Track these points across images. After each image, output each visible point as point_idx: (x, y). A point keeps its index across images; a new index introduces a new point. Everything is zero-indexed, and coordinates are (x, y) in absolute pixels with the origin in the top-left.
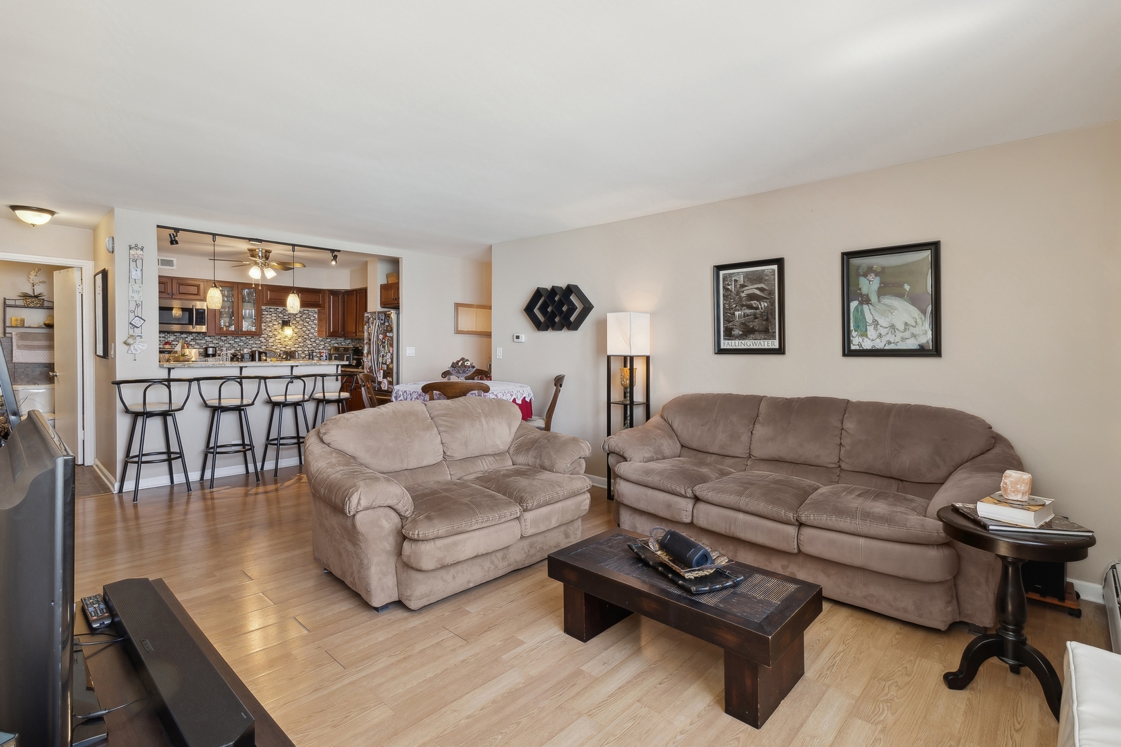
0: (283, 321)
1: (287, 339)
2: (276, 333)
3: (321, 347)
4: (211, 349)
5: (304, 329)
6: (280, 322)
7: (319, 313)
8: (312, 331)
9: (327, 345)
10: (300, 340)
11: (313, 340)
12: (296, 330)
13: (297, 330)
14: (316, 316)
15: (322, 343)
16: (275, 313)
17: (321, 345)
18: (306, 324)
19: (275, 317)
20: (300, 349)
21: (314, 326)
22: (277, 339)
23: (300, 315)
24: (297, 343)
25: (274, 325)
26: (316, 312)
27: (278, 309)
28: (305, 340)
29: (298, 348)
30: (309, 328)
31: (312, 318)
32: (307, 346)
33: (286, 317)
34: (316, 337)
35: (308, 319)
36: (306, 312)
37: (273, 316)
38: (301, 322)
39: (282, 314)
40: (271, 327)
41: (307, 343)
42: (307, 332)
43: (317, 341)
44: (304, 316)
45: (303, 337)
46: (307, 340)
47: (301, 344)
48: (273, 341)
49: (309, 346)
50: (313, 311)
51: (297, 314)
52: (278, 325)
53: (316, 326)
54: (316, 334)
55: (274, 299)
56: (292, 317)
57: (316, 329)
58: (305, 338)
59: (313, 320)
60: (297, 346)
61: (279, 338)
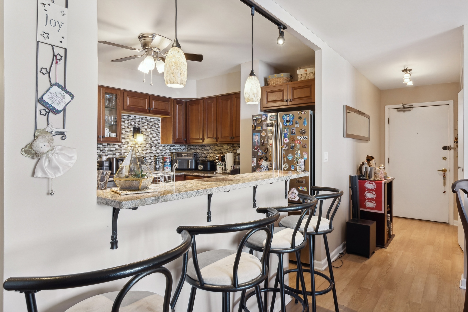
0: (135, 129)
1: (137, 146)
2: (128, 140)
3: (163, 154)
5: (151, 136)
6: (132, 129)
7: (163, 120)
8: (157, 138)
9: (168, 151)
11: (157, 146)
12: (145, 137)
14: (160, 124)
15: (164, 149)
16: (128, 121)
17: (163, 151)
18: (152, 132)
19: (127, 124)
20: (147, 155)
21: (158, 134)
22: (129, 146)
23: (147, 122)
24: (145, 149)
25: (127, 132)
26: (160, 121)
27: (130, 116)
28: (151, 147)
29: (146, 154)
30: (155, 135)
31: (157, 126)
32: (153, 152)
33: (137, 125)
34: (160, 144)
35: (153, 127)
36: (152, 120)
37: (126, 124)
38: (148, 130)
39: (133, 121)
40: (124, 134)
41: (153, 149)
42: (153, 139)
43: (161, 148)
44: (151, 124)
45: (150, 143)
46: (153, 146)
47: (148, 151)
48: (126, 148)
49: (155, 152)
50: (158, 119)
51: (145, 122)
52: (130, 132)
53: (160, 134)
54: (159, 141)
55: (133, 105)
56: (142, 125)
57: (160, 137)
58: (152, 145)
59: (158, 128)
60: (145, 152)
61: (131, 145)
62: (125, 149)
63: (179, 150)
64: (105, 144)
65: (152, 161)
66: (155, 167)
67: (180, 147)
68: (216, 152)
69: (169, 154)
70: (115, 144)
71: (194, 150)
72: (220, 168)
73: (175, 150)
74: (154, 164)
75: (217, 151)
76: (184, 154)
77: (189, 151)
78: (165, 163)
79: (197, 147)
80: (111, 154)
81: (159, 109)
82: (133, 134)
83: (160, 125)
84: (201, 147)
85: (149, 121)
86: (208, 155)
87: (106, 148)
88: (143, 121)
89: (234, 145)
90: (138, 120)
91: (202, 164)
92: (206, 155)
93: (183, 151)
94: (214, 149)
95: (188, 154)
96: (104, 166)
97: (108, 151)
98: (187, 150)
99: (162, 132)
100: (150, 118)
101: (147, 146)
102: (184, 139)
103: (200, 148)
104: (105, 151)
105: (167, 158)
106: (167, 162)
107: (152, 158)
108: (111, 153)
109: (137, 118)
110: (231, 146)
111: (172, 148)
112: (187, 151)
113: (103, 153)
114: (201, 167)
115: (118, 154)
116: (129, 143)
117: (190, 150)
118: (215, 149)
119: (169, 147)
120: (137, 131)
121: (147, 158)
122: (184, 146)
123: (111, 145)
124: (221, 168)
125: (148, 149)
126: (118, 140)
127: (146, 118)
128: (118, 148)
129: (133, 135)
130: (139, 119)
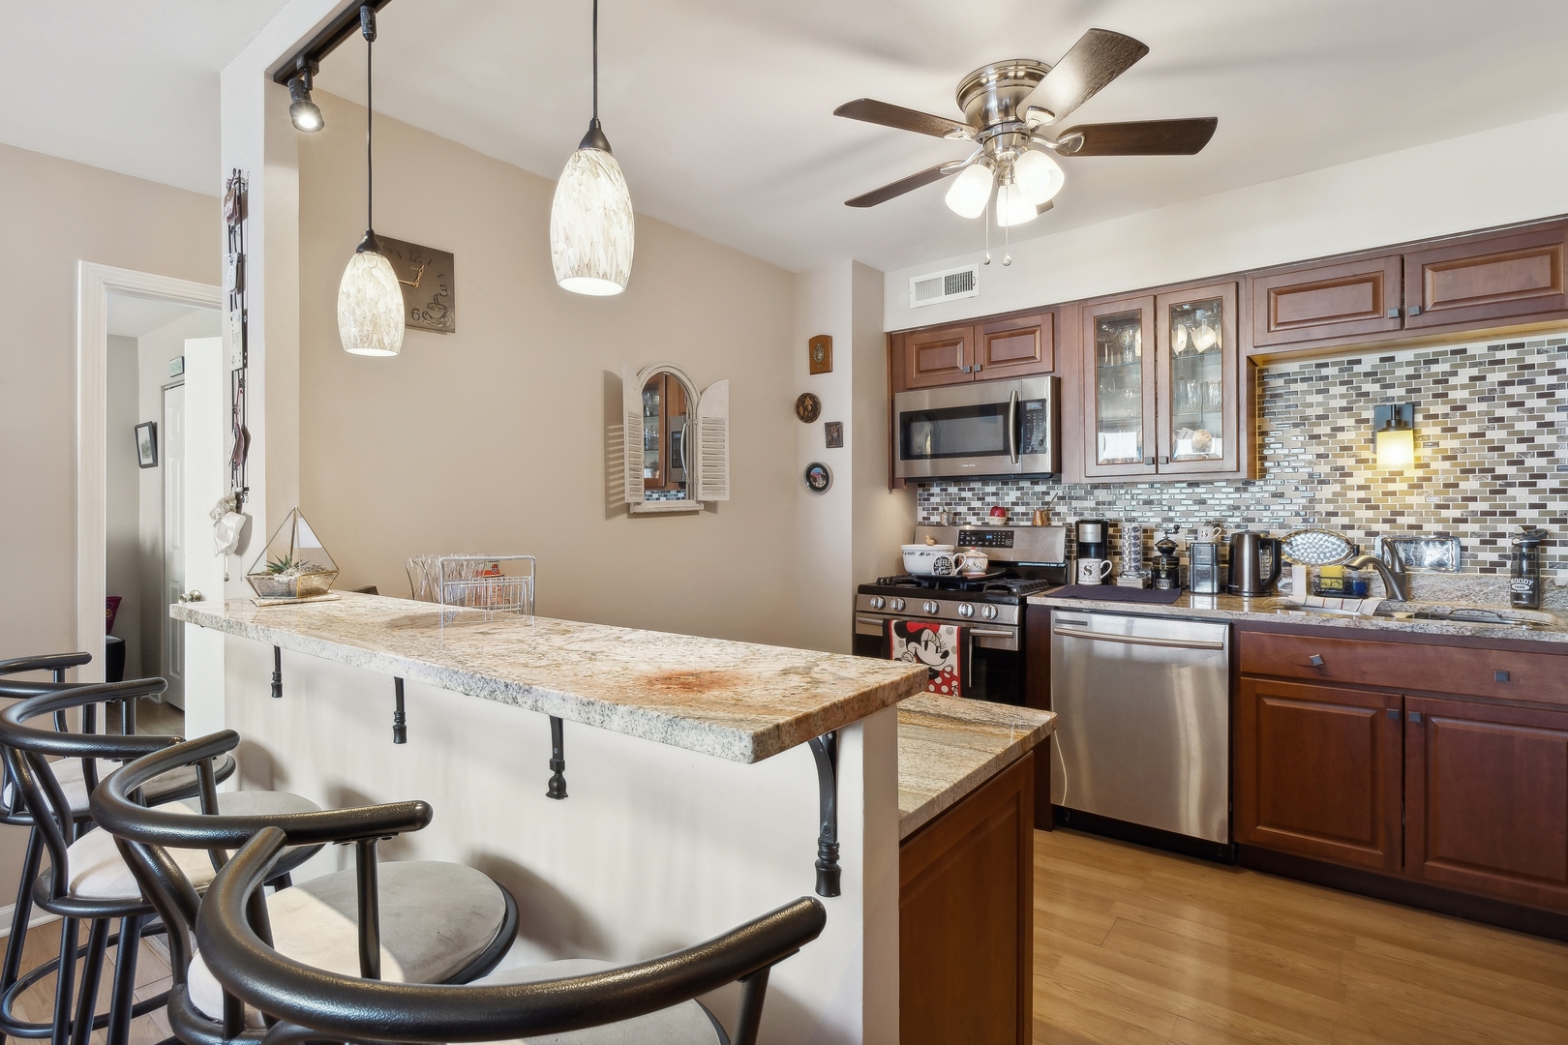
0: (1384, 411)
1: (1399, 486)
2: (1348, 462)
4: (1089, 528)
5: (1496, 435)
6: (1369, 414)
10: (1471, 485)
11: (1548, 483)
12: (1449, 444)
13: (1456, 444)
16: (1342, 383)
18: (1506, 412)
19: (1342, 396)
20: (1468, 528)
22: (1351, 488)
23: (1469, 372)
24: (1453, 500)
25: (1342, 429)
26: (1564, 349)
27: (1359, 362)
28: (1502, 485)
29: (1459, 520)
30: (1528, 426)
31: (1547, 380)
32: (1509, 512)
33: (1396, 392)
35: (1516, 391)
36: (1506, 354)
37: (1334, 397)
38: (1477, 407)
39: (1376, 381)
40: (1323, 439)
41: (1510, 497)
44: (1497, 377)
45: (1490, 470)
46: (1510, 485)
47: (1479, 506)
49: (1527, 514)
50: (1551, 342)
51: (1455, 374)
52: (1358, 428)
56: (1428, 387)
58: (1503, 477)
59: (1553, 387)
60: (1451, 513)
61: (1363, 483)
65: (1505, 557)
82: (1373, 434)
85: (1481, 363)
88: (1441, 367)
90: (1403, 372)
100: (1490, 348)
107: (1507, 542)
109: (1400, 365)
116: (1350, 475)
121: (1470, 542)
125: (1470, 499)
127: (1459, 352)
129: (1373, 440)
130: (1409, 364)
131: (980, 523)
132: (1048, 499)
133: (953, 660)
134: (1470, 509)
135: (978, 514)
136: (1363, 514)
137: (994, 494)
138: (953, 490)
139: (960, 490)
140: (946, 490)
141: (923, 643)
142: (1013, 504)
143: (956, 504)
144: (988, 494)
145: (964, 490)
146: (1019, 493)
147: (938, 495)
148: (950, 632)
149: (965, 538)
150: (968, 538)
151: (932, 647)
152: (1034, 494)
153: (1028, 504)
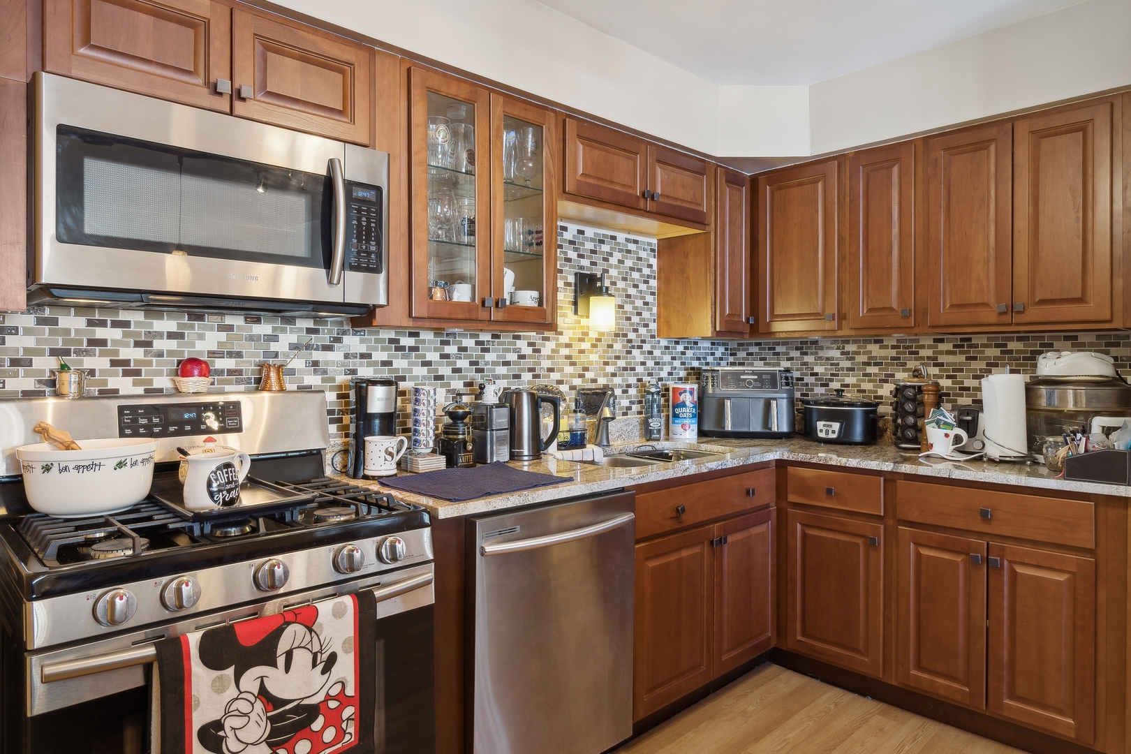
0: (579, 278)
1: (587, 345)
3: (664, 374)
4: (379, 392)
5: (628, 308)
6: (571, 279)
7: (667, 247)
8: (646, 314)
11: (647, 347)
14: (654, 262)
15: (667, 358)
17: (664, 364)
18: (632, 291)
20: (617, 380)
21: (650, 299)
22: (562, 345)
23: (617, 256)
24: (610, 358)
26: (653, 250)
27: (566, 229)
28: (630, 347)
29: (614, 375)
30: (639, 303)
31: (646, 271)
32: (633, 369)
33: (585, 262)
34: (652, 337)
35: (636, 275)
36: (632, 247)
38: (621, 284)
39: (576, 250)
41: (634, 358)
42: (635, 319)
43: (657, 353)
44: (629, 263)
45: (625, 335)
46: (633, 347)
47: (621, 363)
48: (553, 351)
49: (640, 369)
50: (648, 244)
51: (611, 255)
52: (566, 291)
53: (654, 299)
54: (653, 326)
55: (594, 178)
56: (601, 264)
57: (655, 310)
58: (630, 341)
59: (649, 276)
60: (610, 369)
61: (567, 342)
62: (549, 357)
63: (710, 359)
64: (486, 337)
65: (632, 403)
66: (645, 424)
67: (712, 349)
68: (872, 370)
69: (680, 376)
70: (518, 337)
71: (764, 359)
72: (947, 435)
73: (698, 359)
74: (640, 413)
75: (876, 364)
76: (748, 374)
77: (742, 364)
78: (678, 411)
79: (778, 349)
80: (505, 377)
81: (676, 199)
82: (576, 297)
83: (655, 268)
84: (797, 349)
85: (622, 250)
86: (832, 380)
87: (487, 350)
88: (605, 248)
89: (970, 339)
90: (589, 246)
91: (830, 416)
92: (822, 379)
93: (719, 364)
94: (861, 358)
95: (764, 377)
96: (491, 426)
97: (494, 363)
98: (731, 359)
99: (663, 294)
100: (627, 240)
101: (618, 346)
102: (748, 320)
103: (795, 354)
104: (487, 364)
105: (685, 391)
106: (683, 405)
107: (633, 391)
108: (502, 370)
109: (587, 239)
110: (955, 346)
111: (689, 353)
112: (733, 364)
113: (478, 371)
114: (827, 429)
115: (527, 376)
117: (743, 358)
118: (869, 358)
119: (680, 348)
120: (588, 285)
121: (618, 392)
122: (724, 344)
123: (506, 338)
124: (952, 437)
125: (618, 358)
126: (549, 321)
127: (614, 238)
128: (527, 351)
129: (575, 304)
130: (592, 240)
131: (140, 390)
132: (274, 347)
133: (346, 668)
134: (618, 366)
135: (138, 373)
136: (569, 370)
137: (171, 336)
138: (72, 322)
139: (91, 323)
140: (55, 322)
141: (281, 661)
142: (212, 354)
143: (79, 352)
144: (159, 335)
145: (102, 324)
146: (223, 336)
147: (28, 331)
148: (338, 613)
149: (135, 420)
150: (143, 421)
151: (302, 659)
152: (251, 338)
153: (239, 355)
